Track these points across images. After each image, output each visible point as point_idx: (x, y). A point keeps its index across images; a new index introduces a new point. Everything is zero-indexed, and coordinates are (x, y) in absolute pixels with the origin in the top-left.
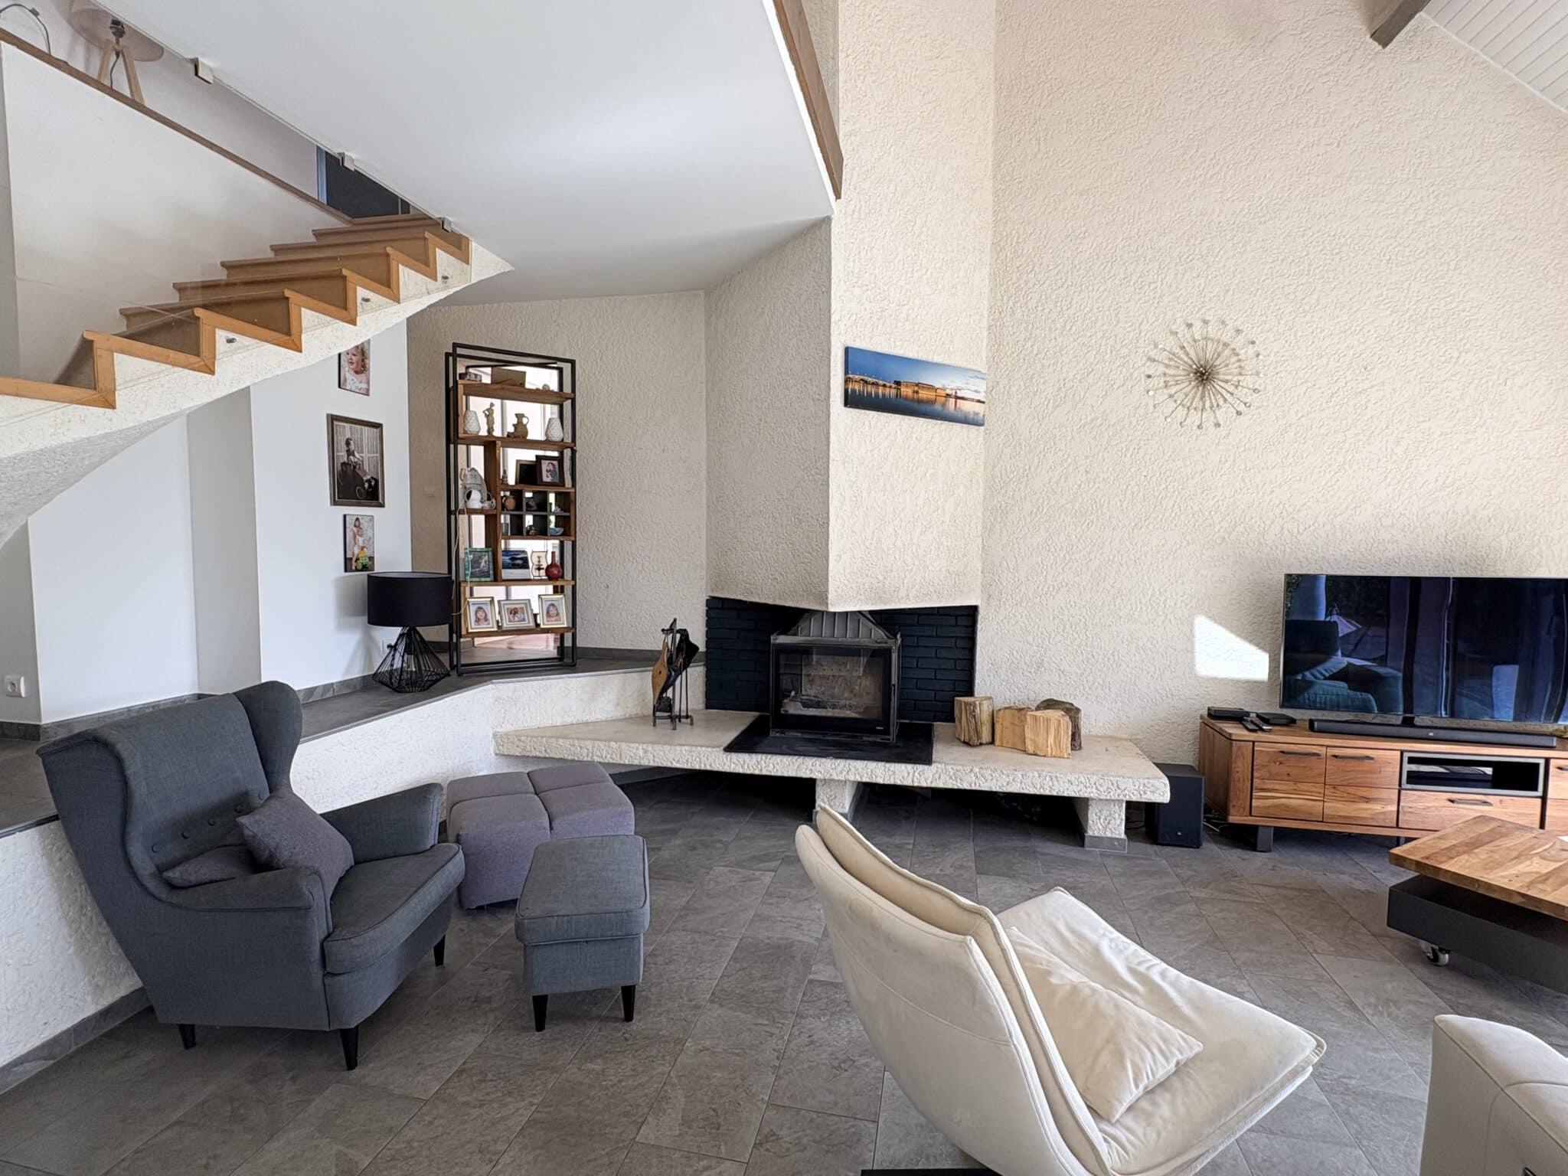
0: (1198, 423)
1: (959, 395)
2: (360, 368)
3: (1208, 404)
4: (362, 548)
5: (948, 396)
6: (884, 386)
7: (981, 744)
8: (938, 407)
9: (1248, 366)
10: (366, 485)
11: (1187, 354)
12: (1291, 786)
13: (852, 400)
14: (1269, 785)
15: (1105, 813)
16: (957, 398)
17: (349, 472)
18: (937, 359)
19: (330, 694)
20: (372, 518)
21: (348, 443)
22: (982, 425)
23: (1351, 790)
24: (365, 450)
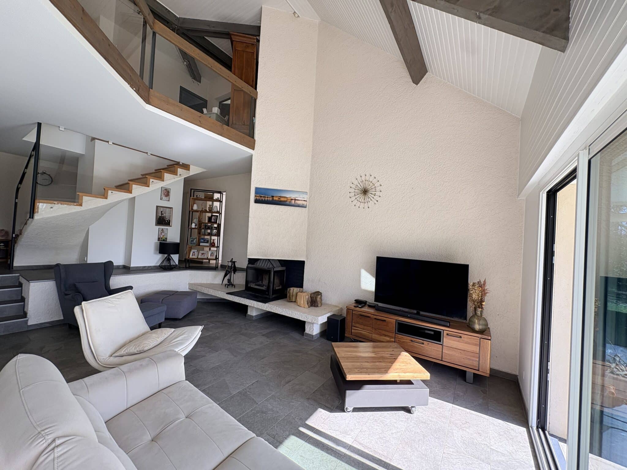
0: (363, 207)
1: (296, 199)
2: (167, 195)
3: (366, 201)
4: (163, 236)
5: (292, 199)
6: (268, 197)
7: (292, 302)
8: (288, 203)
9: (378, 189)
10: (166, 222)
11: (361, 186)
12: (362, 327)
13: (257, 201)
14: (357, 325)
15: (309, 326)
16: (295, 200)
17: (161, 218)
18: (289, 189)
19: (150, 268)
20: (167, 229)
21: (162, 212)
22: (306, 207)
23: (380, 331)
24: (167, 213)
